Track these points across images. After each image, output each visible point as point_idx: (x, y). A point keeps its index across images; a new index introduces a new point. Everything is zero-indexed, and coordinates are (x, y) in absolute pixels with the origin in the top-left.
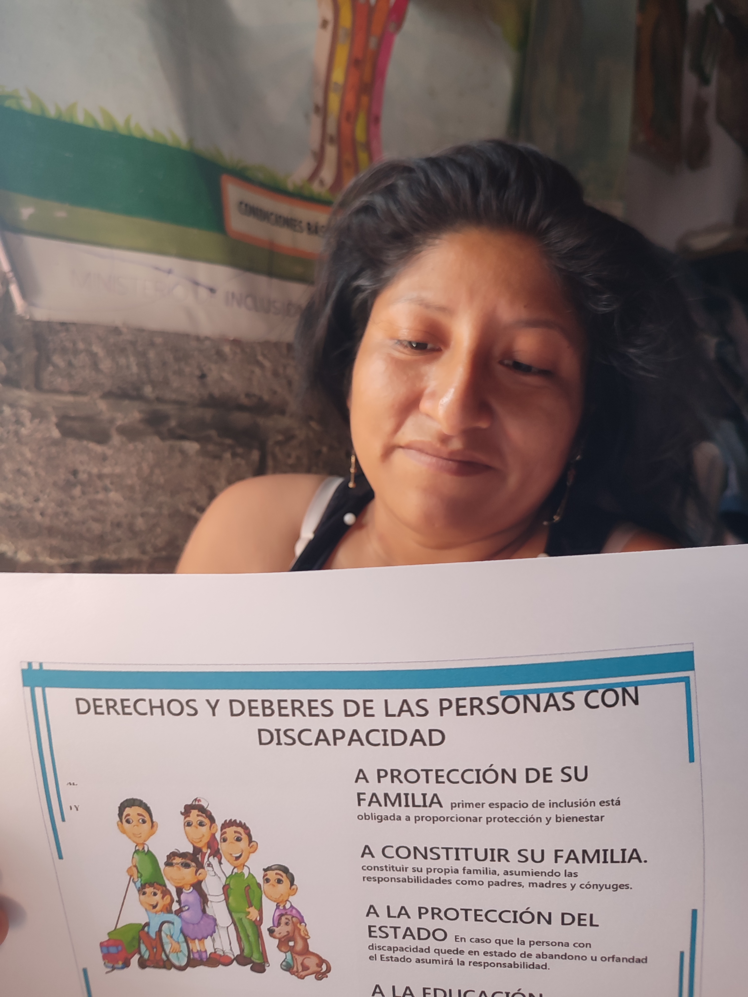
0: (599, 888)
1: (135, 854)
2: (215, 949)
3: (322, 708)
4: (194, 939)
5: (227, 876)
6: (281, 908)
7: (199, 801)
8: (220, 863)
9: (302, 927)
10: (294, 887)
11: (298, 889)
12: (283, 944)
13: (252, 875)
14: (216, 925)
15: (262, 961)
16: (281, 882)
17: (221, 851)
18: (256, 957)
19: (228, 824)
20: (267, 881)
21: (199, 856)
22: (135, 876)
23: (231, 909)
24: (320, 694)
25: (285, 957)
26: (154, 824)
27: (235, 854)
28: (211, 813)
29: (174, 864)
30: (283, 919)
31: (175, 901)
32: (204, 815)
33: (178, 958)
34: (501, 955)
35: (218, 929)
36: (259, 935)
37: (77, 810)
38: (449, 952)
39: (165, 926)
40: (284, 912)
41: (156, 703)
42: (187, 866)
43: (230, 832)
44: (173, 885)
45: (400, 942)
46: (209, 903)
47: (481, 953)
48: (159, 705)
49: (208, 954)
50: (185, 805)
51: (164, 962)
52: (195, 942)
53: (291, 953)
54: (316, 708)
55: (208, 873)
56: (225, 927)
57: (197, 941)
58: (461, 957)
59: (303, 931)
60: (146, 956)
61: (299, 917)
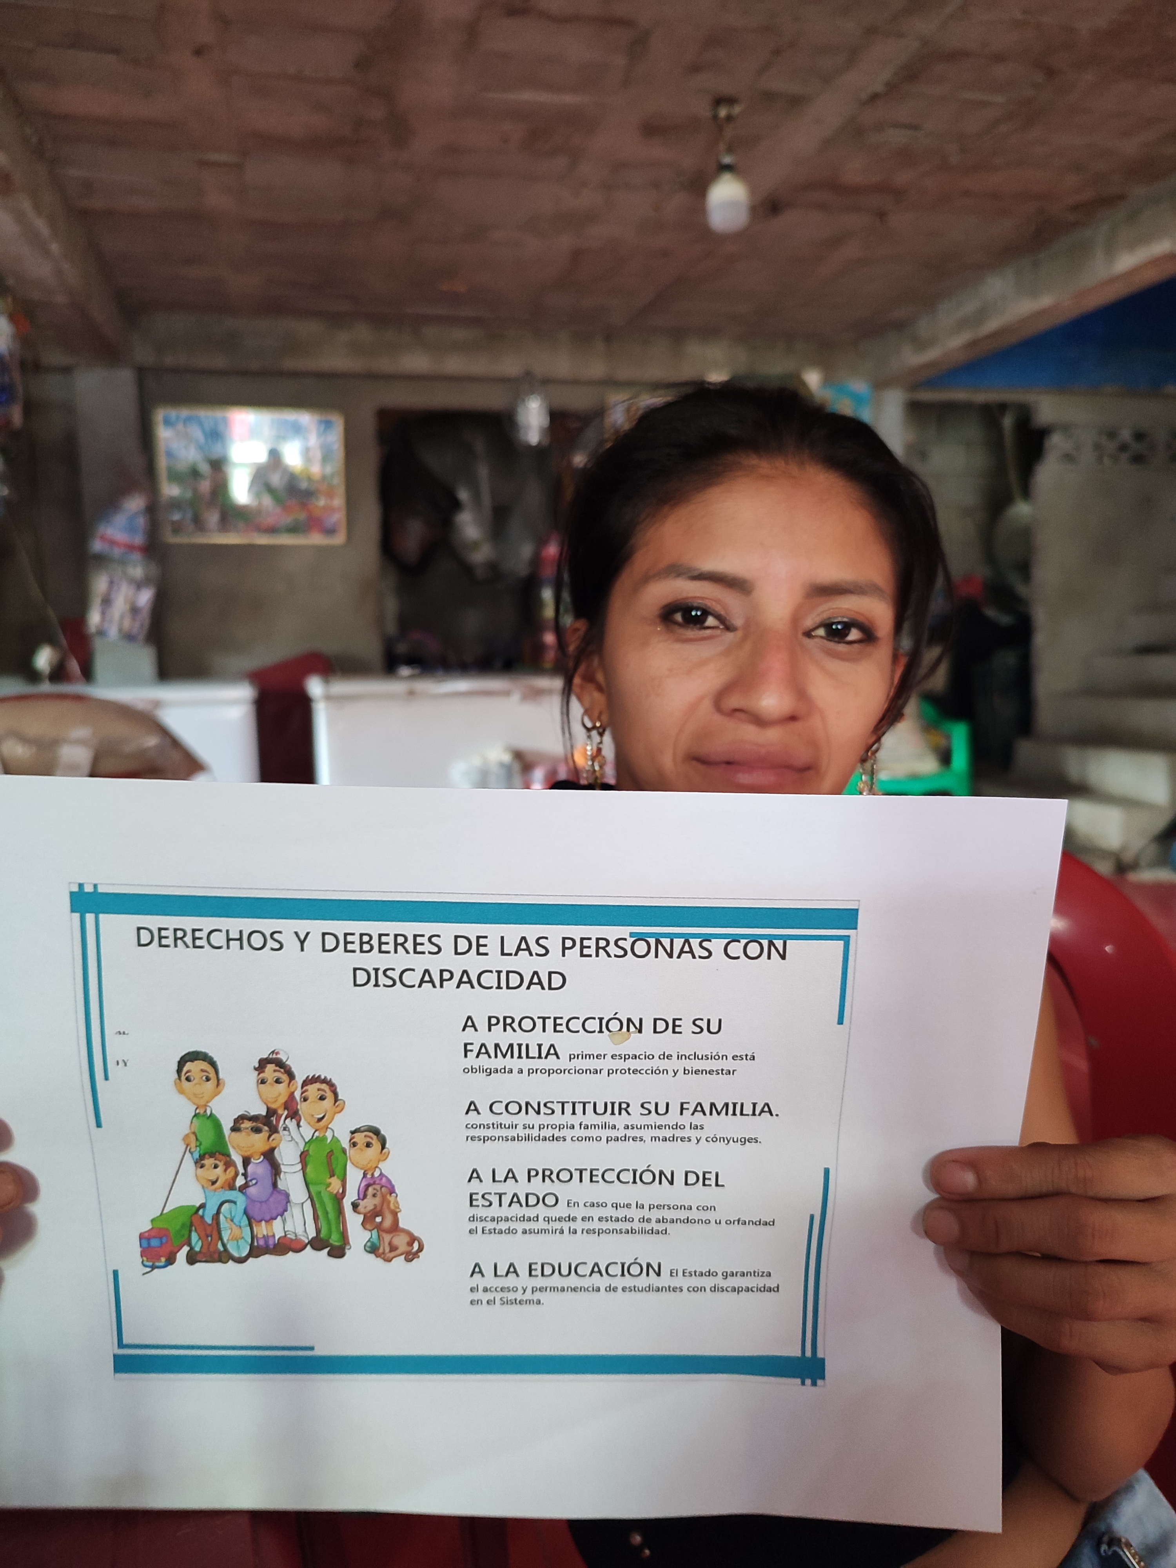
0: (726, 1142)
1: (195, 1119)
2: (285, 1232)
3: (429, 944)
4: (261, 1221)
5: (307, 1140)
6: (369, 1176)
7: (277, 1053)
8: (299, 1126)
9: (392, 1199)
10: (384, 1151)
11: (391, 1153)
12: (368, 1221)
13: (337, 1138)
14: (288, 1201)
15: (342, 1243)
16: (371, 1146)
17: (300, 1112)
18: (335, 1240)
19: (310, 1081)
20: (354, 1145)
21: (274, 1119)
22: (193, 1145)
23: (308, 1179)
24: (427, 928)
25: (370, 1236)
26: (220, 1082)
27: (318, 1115)
28: (290, 1068)
29: (242, 1129)
30: (370, 1189)
31: (240, 1174)
32: (282, 1070)
33: (238, 1247)
34: (617, 1220)
35: (290, 1206)
36: (340, 1211)
37: (126, 1065)
38: (560, 1219)
39: (226, 1206)
40: (372, 1182)
41: (234, 934)
42: (257, 1130)
43: (313, 1090)
44: (239, 1154)
45: (505, 1211)
46: (282, 1175)
47: (596, 1219)
48: (238, 937)
49: (277, 1238)
50: (259, 1058)
51: (220, 1253)
52: (261, 1224)
53: (378, 1231)
54: (422, 944)
55: (283, 1139)
56: (299, 1204)
57: (263, 1223)
58: (573, 1225)
59: (394, 1203)
60: (197, 1249)
61: (389, 1186)
